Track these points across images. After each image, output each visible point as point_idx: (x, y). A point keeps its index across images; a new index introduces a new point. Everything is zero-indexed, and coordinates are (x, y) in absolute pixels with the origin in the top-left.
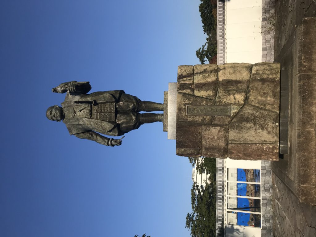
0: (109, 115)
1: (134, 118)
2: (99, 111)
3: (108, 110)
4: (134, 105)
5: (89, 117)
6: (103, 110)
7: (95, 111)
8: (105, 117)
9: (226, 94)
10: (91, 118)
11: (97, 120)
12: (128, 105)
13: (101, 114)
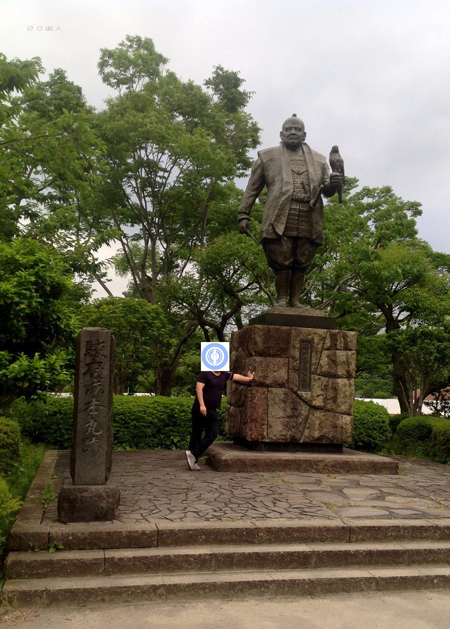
0: (294, 227)
1: (287, 263)
2: (301, 214)
3: (301, 227)
4: (304, 264)
5: (294, 197)
6: (301, 219)
7: (301, 208)
8: (292, 221)
9: (323, 386)
10: (292, 200)
11: (288, 209)
12: (304, 255)
13: (296, 216)
